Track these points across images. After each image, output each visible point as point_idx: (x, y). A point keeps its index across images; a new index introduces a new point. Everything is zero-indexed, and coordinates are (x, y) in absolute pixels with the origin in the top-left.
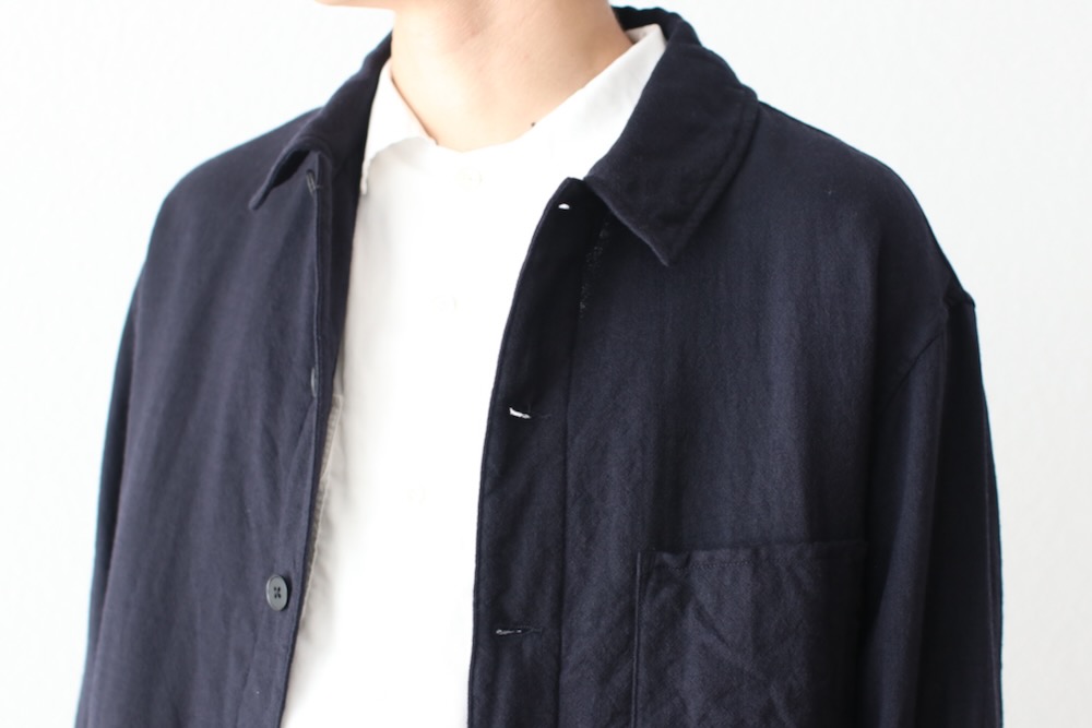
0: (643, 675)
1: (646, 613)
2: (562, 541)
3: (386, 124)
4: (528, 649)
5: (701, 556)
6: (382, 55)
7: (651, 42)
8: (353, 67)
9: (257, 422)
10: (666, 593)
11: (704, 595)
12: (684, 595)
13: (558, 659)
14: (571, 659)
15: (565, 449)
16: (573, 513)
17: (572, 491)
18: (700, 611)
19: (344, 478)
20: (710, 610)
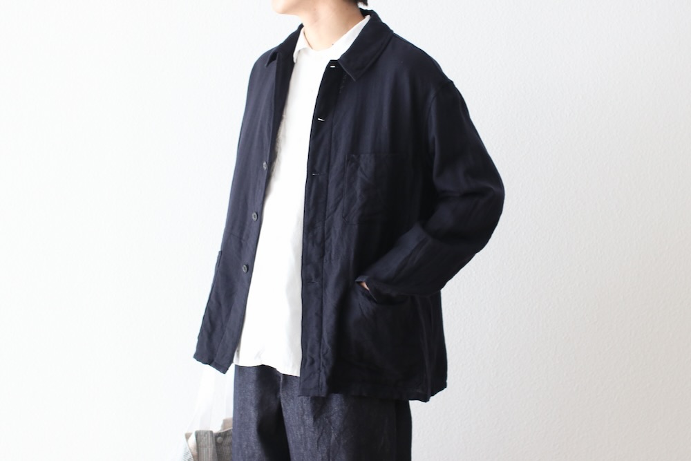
0: (346, 185)
1: (348, 169)
2: (330, 151)
3: (301, 44)
4: (320, 178)
5: (362, 156)
6: (301, 26)
7: (368, 18)
8: (295, 29)
9: (267, 123)
10: (353, 164)
11: (362, 165)
12: (357, 165)
13: (328, 181)
14: (330, 181)
15: (332, 128)
16: (333, 144)
17: (333, 139)
18: (361, 170)
19: (285, 136)
20: (363, 169)
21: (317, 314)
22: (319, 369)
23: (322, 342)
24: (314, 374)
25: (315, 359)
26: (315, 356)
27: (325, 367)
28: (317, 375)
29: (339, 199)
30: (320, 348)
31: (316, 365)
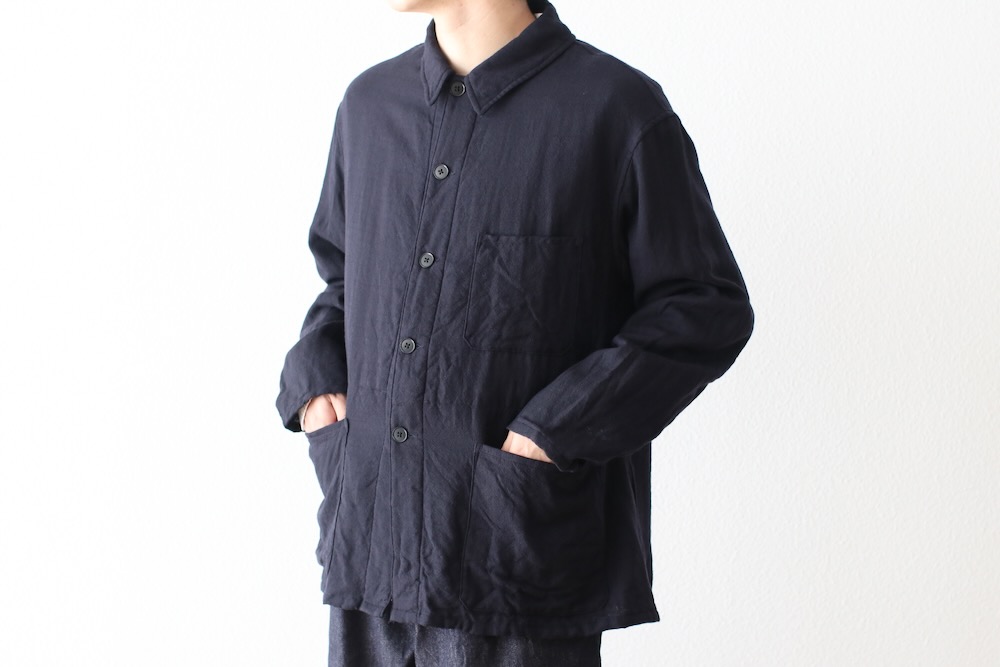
0: (474, 285)
5: (503, 238)
11: (502, 254)
12: (494, 253)
14: (447, 272)
15: (457, 187)
20: (504, 260)
21: (413, 488)
22: (418, 579)
23: (423, 534)
24: (411, 586)
25: (412, 563)
26: (413, 558)
27: (426, 577)
28: (414, 588)
29: (459, 304)
30: (420, 545)
31: (413, 572)
